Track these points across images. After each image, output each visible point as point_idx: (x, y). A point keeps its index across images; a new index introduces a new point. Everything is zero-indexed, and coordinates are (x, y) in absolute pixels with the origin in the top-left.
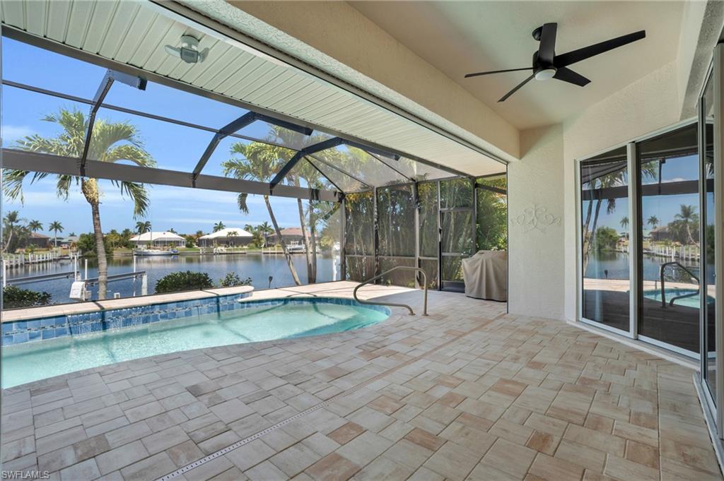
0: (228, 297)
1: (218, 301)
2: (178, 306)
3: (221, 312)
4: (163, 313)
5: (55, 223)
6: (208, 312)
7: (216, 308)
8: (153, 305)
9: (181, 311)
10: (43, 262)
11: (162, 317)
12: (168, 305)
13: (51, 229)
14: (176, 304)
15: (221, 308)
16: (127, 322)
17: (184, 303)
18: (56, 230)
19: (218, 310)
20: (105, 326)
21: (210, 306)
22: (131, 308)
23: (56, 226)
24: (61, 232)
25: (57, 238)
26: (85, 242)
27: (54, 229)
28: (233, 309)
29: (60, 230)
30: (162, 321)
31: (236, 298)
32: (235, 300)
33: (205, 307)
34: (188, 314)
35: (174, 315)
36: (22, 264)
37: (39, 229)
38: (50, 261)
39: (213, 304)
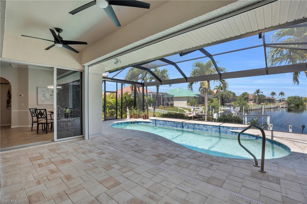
0: (225, 128)
1: (220, 128)
2: (203, 126)
3: (221, 133)
4: (198, 128)
5: (281, 92)
6: (215, 132)
7: (219, 131)
8: (195, 124)
9: (204, 128)
10: (269, 108)
11: (199, 129)
12: (200, 125)
13: (279, 95)
14: (203, 125)
15: (221, 132)
16: (188, 128)
17: (206, 126)
18: (282, 95)
19: (220, 132)
20: (183, 127)
21: (216, 129)
22: (190, 123)
23: (282, 94)
24: (284, 96)
25: (282, 99)
26: (290, 100)
27: (281, 95)
28: (227, 133)
29: (283, 95)
30: (198, 130)
31: (229, 129)
32: (228, 130)
33: (214, 129)
34: (207, 130)
35: (202, 129)
36: (260, 109)
37: (275, 95)
38: (272, 108)
39: (217, 129)
